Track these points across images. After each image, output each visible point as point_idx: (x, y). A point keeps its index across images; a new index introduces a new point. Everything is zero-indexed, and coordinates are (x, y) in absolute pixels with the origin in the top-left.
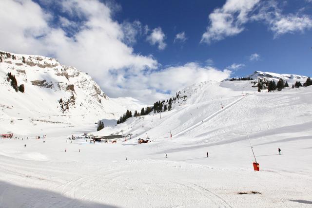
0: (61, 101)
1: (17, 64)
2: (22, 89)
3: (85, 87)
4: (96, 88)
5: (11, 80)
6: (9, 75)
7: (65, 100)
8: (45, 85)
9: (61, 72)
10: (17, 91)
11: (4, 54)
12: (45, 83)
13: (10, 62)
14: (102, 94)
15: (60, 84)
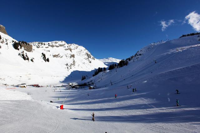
0: (67, 65)
1: (46, 48)
2: (48, 60)
3: (81, 55)
4: (88, 55)
5: (43, 56)
6: (43, 54)
7: (69, 64)
8: (59, 56)
9: (67, 48)
10: (46, 61)
11: (40, 43)
12: (59, 55)
13: (43, 47)
14: (92, 58)
15: (67, 55)
